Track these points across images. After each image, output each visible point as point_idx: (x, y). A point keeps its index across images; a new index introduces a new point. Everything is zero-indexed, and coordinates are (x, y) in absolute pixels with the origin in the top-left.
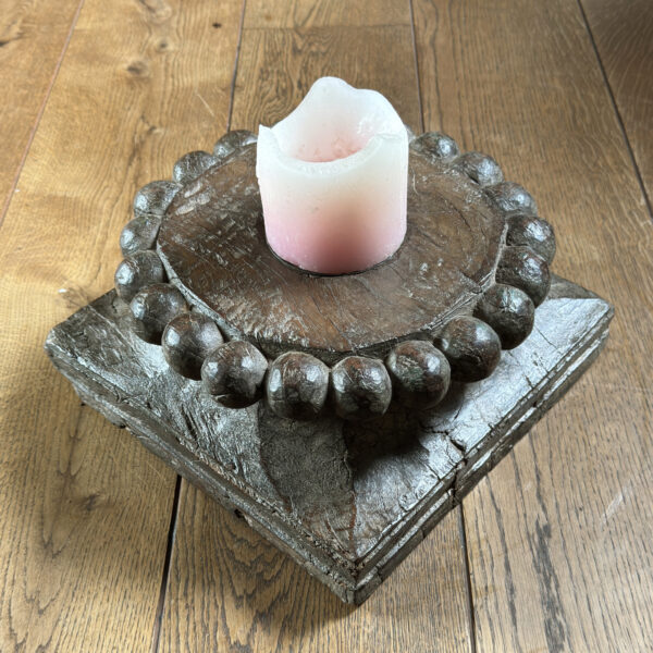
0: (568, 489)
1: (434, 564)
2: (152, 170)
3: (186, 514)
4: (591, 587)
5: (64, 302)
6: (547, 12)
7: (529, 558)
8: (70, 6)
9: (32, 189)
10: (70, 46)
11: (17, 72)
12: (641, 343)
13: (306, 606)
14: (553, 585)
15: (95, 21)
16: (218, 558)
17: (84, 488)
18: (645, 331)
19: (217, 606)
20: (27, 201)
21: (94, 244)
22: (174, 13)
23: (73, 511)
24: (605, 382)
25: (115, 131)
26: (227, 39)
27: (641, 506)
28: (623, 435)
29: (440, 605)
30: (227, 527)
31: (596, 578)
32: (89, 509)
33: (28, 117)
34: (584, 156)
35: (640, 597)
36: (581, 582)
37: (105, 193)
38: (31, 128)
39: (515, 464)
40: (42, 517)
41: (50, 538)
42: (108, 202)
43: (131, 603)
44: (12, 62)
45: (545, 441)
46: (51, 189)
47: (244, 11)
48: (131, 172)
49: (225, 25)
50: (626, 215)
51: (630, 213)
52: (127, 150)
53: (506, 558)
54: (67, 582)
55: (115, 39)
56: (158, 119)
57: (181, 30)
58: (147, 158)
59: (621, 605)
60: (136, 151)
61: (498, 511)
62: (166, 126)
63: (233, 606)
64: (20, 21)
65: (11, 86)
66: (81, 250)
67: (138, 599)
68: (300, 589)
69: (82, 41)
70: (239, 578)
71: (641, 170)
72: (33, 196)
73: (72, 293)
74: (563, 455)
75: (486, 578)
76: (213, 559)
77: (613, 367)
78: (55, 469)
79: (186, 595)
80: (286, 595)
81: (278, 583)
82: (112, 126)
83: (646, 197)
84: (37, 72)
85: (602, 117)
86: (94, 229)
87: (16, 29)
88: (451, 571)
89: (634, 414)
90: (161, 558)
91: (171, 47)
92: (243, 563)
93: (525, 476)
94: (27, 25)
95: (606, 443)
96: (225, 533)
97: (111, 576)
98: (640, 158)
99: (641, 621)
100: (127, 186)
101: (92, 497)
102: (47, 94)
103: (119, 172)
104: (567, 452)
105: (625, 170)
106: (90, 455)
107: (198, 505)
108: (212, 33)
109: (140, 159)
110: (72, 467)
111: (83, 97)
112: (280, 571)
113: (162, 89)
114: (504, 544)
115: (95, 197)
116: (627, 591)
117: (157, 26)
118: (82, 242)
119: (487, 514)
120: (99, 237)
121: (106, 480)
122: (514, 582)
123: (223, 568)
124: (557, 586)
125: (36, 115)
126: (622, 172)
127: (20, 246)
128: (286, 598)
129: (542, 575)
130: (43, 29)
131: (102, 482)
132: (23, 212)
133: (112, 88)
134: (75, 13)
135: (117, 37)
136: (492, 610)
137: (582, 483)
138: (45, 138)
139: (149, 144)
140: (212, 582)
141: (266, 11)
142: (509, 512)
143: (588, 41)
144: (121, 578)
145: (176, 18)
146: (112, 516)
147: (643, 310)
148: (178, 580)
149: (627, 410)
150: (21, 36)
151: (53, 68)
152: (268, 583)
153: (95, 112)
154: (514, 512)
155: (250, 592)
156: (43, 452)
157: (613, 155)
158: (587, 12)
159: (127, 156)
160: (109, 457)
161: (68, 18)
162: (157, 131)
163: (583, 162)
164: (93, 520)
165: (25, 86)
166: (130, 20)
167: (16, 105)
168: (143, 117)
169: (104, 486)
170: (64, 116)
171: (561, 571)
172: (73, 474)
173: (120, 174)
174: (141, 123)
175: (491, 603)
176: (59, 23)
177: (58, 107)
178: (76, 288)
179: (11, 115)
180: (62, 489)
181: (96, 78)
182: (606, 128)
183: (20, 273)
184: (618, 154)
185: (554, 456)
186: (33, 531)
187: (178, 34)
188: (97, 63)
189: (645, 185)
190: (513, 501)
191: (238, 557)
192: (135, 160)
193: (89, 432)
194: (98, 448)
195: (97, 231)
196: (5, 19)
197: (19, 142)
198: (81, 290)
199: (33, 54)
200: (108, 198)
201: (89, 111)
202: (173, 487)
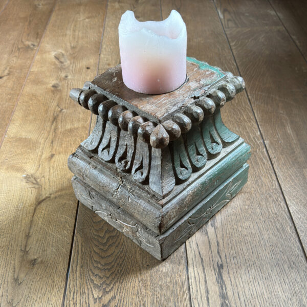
0: (230, 249)
1: (176, 282)
2: (61, 126)
3: (74, 265)
4: (239, 289)
5: (24, 180)
6: (220, 59)
7: (214, 277)
8: (29, 62)
9: (12, 135)
10: (29, 78)
11: (7, 89)
12: (258, 189)
13: (123, 301)
14: (224, 288)
15: (38, 68)
16: (87, 283)
17: (32, 256)
18: (260, 184)
19: (86, 303)
20: (10, 140)
21: (37, 156)
22: (71, 63)
23: (27, 266)
24: (244, 205)
25: (46, 111)
26: (92, 74)
27: (259, 255)
28: (252, 226)
29: (178, 299)
30: (91, 270)
31: (242, 285)
32: (34, 264)
33: (11, 107)
34: (235, 116)
35: (259, 292)
36: (236, 287)
37: (42, 137)
38: (12, 111)
39: (209, 240)
40: (14, 268)
41: (18, 277)
42: (43, 139)
43: (50, 303)
44: (5, 85)
45: (220, 230)
46: (20, 135)
47: (99, 62)
48: (53, 127)
49: (91, 68)
50: (252, 139)
51: (254, 138)
52: (51, 118)
53: (205, 278)
54: (24, 295)
55: (47, 74)
56: (64, 106)
57: (74, 70)
58: (60, 122)
59: (252, 295)
60: (55, 119)
61: (202, 259)
62: (68, 109)
63: (93, 302)
64: (8, 68)
65: (4, 94)
66: (32, 159)
67: (54, 301)
68: (121, 294)
69: (34, 76)
70: (96, 291)
71: (258, 120)
72: (13, 138)
73: (28, 176)
74: (228, 235)
75: (197, 287)
76: (85, 283)
77: (248, 200)
78: (20, 248)
79: (73, 299)
80: (115, 297)
81: (112, 292)
82: (45, 109)
83: (260, 131)
84: (15, 88)
85: (242, 100)
86: (37, 151)
87: (7, 72)
88: (183, 285)
89: (256, 218)
90: (63, 284)
91: (69, 77)
92: (97, 285)
93: (212, 244)
94: (11, 70)
95: (245, 229)
96: (90, 272)
97: (42, 292)
98: (257, 116)
99: (260, 301)
100: (51, 133)
101: (35, 260)
102: (19, 97)
103: (48, 128)
104: (229, 234)
105: (252, 121)
106: (34, 242)
107: (79, 262)
108: (86, 71)
109: (56, 122)
110: (27, 247)
111: (34, 98)
112: (113, 288)
113: (66, 94)
114: (204, 272)
115: (38, 138)
116: (254, 289)
117: (64, 69)
118: (32, 156)
119: (197, 260)
120: (40, 153)
121: (41, 252)
122: (209, 288)
123: (89, 287)
124: (226, 289)
125: (14, 106)
126: (250, 122)
127: (7, 158)
128: (115, 298)
129: (220, 285)
130: (18, 71)
131: (39, 253)
132: (8, 144)
133: (46, 94)
134: (30, 64)
135: (48, 74)
136: (199, 300)
137: (236, 246)
138: (18, 114)
139: (60, 116)
140: (84, 293)
141: (108, 62)
142: (206, 259)
143: (237, 70)
144: (47, 293)
145: (71, 66)
146: (43, 267)
147: (259, 176)
148: (70, 293)
149: (253, 216)
150: (9, 74)
151: (22, 87)
152: (108, 292)
153: (38, 104)
154: (208, 259)
155: (100, 296)
156: (15, 242)
157: (247, 115)
158: (236, 59)
159: (51, 121)
160: (42, 243)
161: (28, 66)
162: (63, 111)
163: (235, 118)
164: (35, 269)
165: (10, 94)
166: (53, 67)
167: (7, 102)
168: (58, 105)
169: (40, 255)
170: (26, 106)
171: (227, 282)
172: (27, 250)
173: (48, 129)
174: (57, 107)
175: (199, 297)
176: (25, 69)
177: (23, 102)
178: (30, 175)
179: (4, 106)
180: (23, 257)
181: (39, 90)
182: (244, 105)
183: (7, 169)
184: (249, 115)
185: (224, 235)
186: (11, 274)
187: (72, 72)
188: (39, 84)
189: (260, 127)
190: (208, 255)
191: (95, 282)
192: (55, 122)
193: (34, 233)
194: (38, 239)
195: (38, 151)
196: (2, 68)
197: (7, 117)
198: (32, 175)
199: (14, 81)
200: (43, 138)
201: (36, 103)
202: (69, 254)
